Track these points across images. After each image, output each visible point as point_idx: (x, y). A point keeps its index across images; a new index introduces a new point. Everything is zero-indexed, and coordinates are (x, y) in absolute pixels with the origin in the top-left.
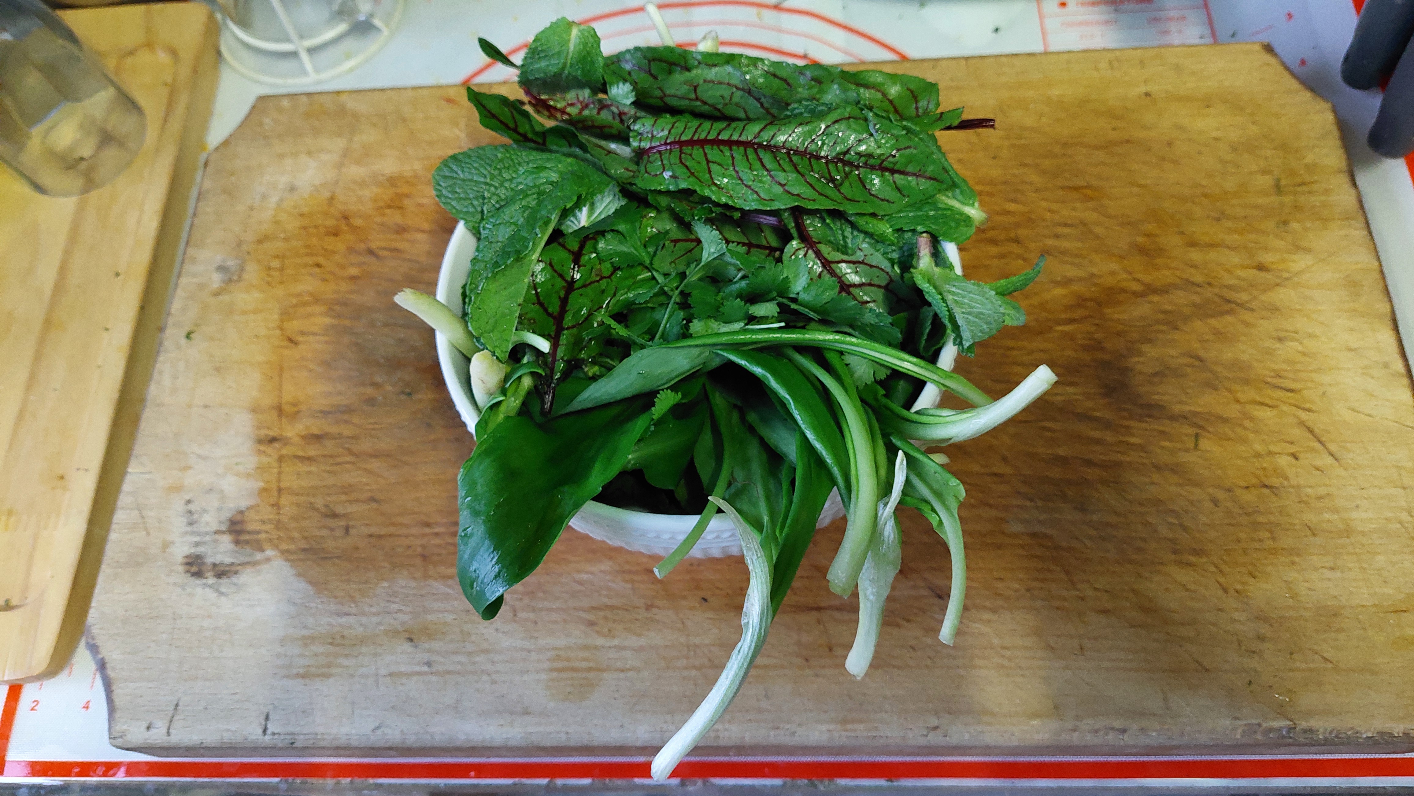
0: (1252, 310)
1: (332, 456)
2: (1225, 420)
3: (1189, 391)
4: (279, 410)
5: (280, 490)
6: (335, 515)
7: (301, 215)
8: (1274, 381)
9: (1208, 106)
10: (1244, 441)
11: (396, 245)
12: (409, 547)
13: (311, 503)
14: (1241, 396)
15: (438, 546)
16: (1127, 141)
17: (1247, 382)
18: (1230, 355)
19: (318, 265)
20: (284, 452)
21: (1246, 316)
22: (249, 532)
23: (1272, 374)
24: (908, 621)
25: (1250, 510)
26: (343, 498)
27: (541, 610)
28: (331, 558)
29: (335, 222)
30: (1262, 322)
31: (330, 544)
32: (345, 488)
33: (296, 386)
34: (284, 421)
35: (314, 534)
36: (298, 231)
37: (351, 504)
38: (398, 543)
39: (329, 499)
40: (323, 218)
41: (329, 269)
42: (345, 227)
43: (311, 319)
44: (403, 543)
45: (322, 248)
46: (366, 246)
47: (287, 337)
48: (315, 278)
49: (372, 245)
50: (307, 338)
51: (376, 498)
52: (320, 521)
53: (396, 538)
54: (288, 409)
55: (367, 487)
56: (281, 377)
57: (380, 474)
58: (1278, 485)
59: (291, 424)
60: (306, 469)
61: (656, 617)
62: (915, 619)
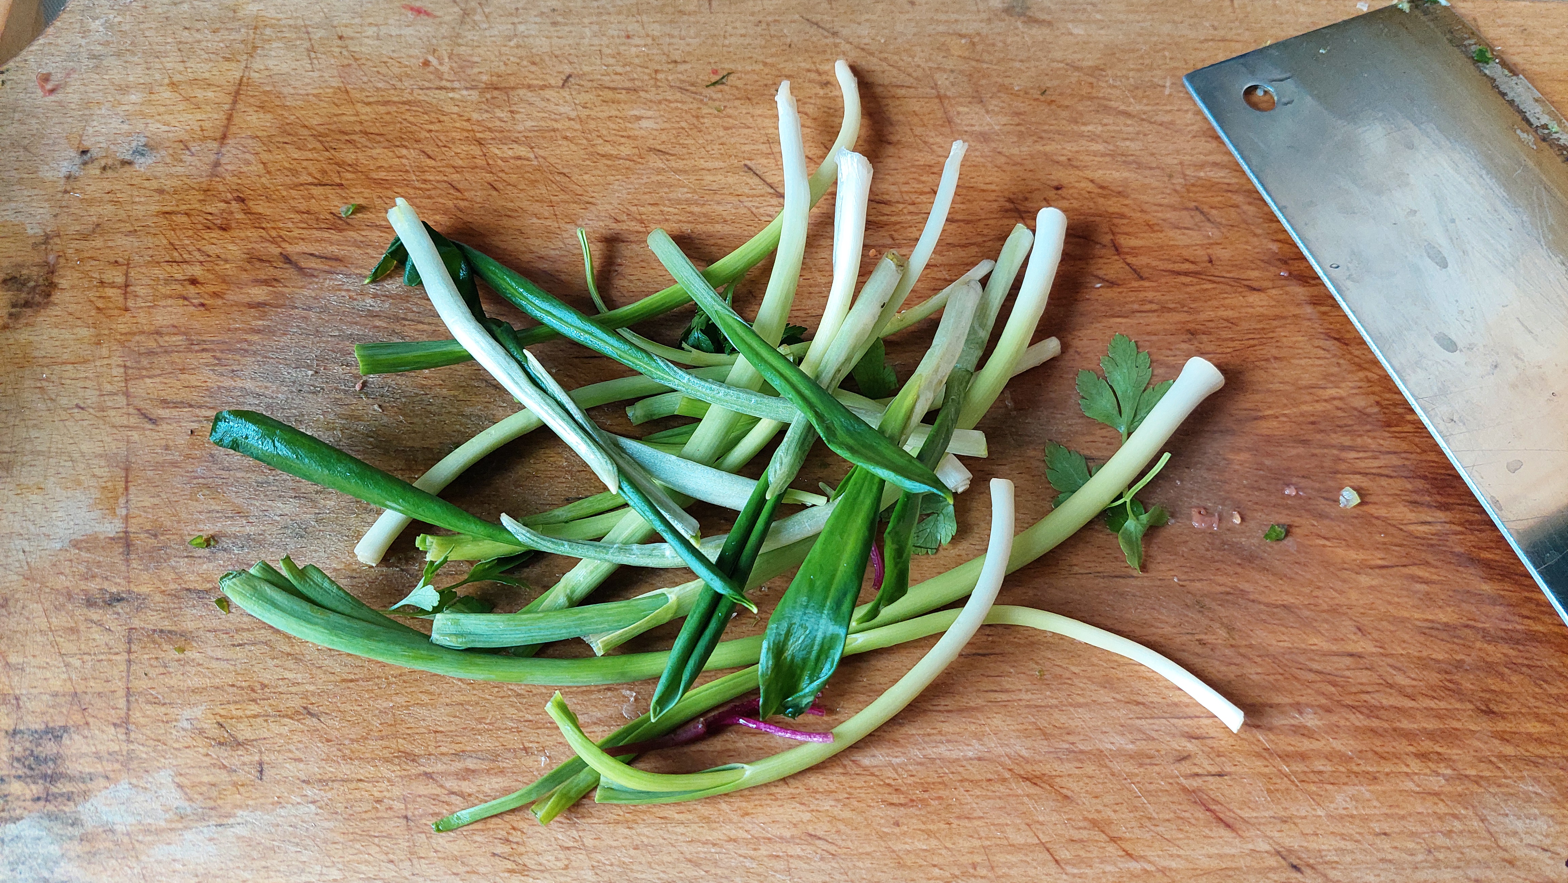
4: (126, 542)
5: (129, 692)
6: (237, 743)
7: (161, 191)
11: (333, 250)
12: (379, 801)
15: (435, 798)
19: (194, 282)
20: (136, 623)
22: (71, 779)
26: (254, 709)
29: (223, 205)
32: (253, 690)
33: (156, 501)
34: (134, 564)
35: (197, 780)
36: (155, 219)
37: (266, 721)
38: (357, 794)
39: (223, 712)
40: (202, 198)
41: (212, 289)
42: (240, 216)
43: (182, 377)
44: (366, 794)
45: (199, 250)
46: (279, 250)
47: (139, 410)
48: (186, 303)
49: (290, 249)
50: (175, 412)
51: (314, 709)
52: (207, 755)
53: (353, 785)
54: (142, 541)
55: (293, 689)
56: (127, 482)
57: (319, 663)
59: (150, 572)
60: (179, 655)
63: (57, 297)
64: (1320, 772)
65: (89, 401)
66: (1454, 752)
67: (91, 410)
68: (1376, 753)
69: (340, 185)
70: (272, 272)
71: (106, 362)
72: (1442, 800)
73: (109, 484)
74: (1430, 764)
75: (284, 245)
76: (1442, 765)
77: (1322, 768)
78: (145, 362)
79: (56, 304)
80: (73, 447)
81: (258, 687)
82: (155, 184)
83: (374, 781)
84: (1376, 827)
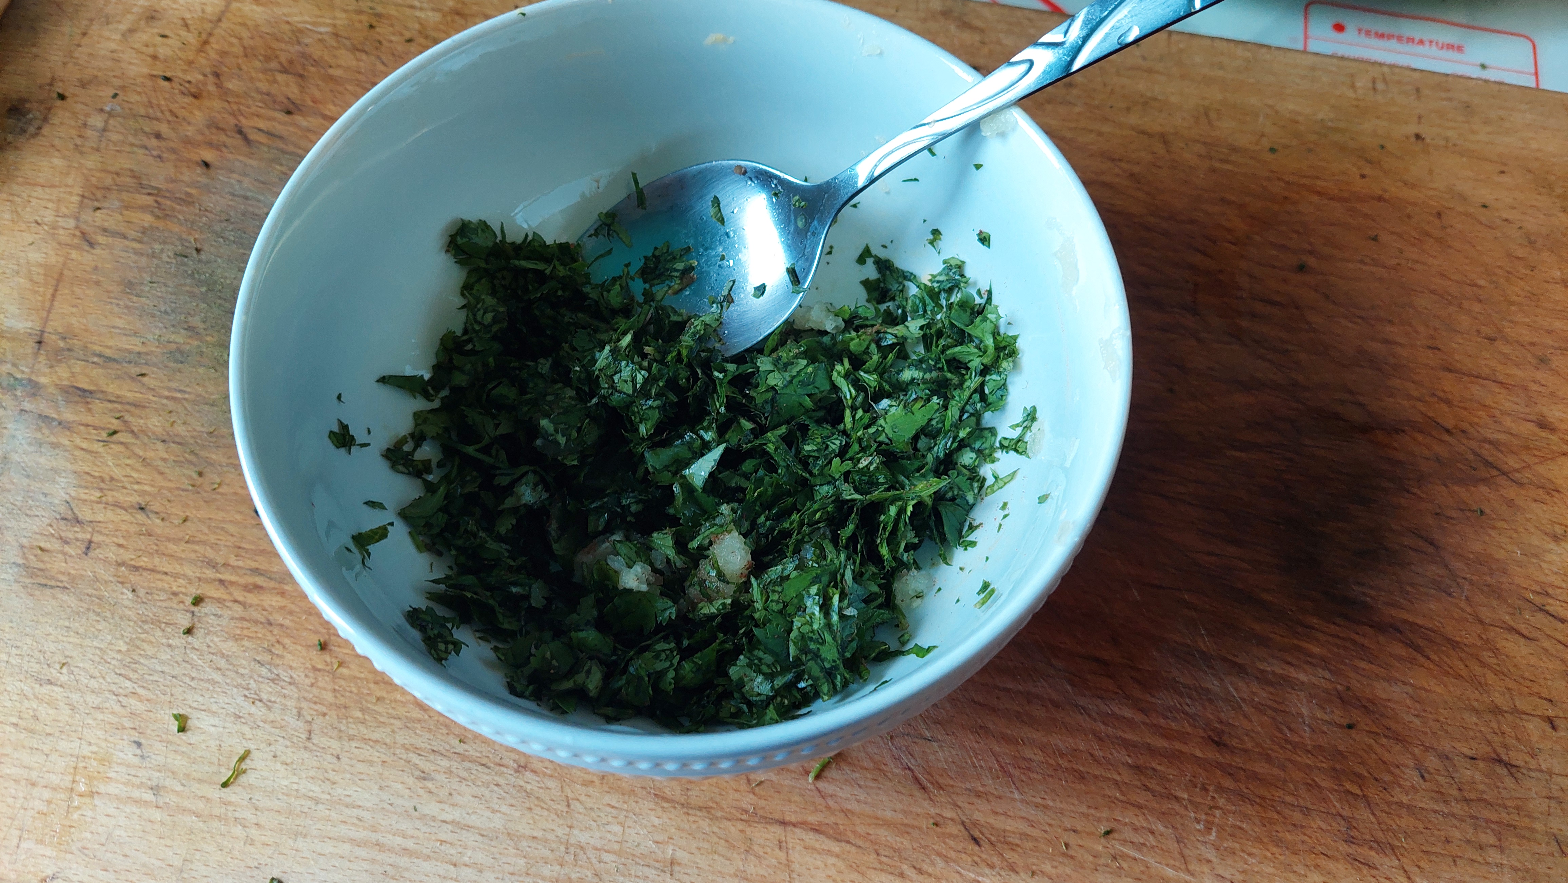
0: (1520, 484)
1: (97, 428)
2: (1455, 645)
3: (1408, 588)
4: (40, 340)
6: (76, 521)
8: (1538, 600)
9: (1503, 172)
10: (1479, 685)
11: (279, 129)
12: (175, 594)
13: (44, 494)
14: (1485, 614)
15: (220, 601)
16: (1380, 199)
17: (1496, 592)
18: (1478, 547)
21: (1511, 492)
23: (1538, 589)
24: (920, 871)
25: (1473, 796)
26: (97, 496)
27: (351, 738)
28: (52, 587)
29: (201, 77)
30: (1534, 505)
31: (57, 564)
32: (103, 481)
33: (74, 310)
34: (41, 359)
35: (36, 544)
36: (142, 80)
37: (105, 508)
38: (160, 584)
39: (73, 494)
40: (186, 68)
41: (172, 145)
42: (212, 88)
43: (125, 212)
44: (166, 586)
45: (171, 111)
46: (236, 122)
47: (83, 233)
48: (147, 152)
49: (244, 121)
50: (110, 240)
51: (146, 506)
52: (51, 525)
53: (159, 576)
54: (53, 341)
55: (136, 487)
56: (56, 290)
57: (162, 470)
58: (1520, 763)
59: (51, 367)
60: (53, 439)
61: (529, 787)
62: (930, 870)
63: (46, 130)
64: (1031, 761)
65: (46, 219)
66: (1171, 772)
67: (46, 228)
68: (1091, 755)
69: (301, 76)
70: (223, 138)
71: (68, 189)
72: (1144, 814)
73: (41, 289)
74: (1143, 778)
75: (242, 119)
76: (1153, 781)
77: (1033, 757)
78: (99, 195)
79: (44, 136)
80: (23, 254)
81: (107, 478)
82: (150, 50)
83: (176, 576)
84: (1068, 822)
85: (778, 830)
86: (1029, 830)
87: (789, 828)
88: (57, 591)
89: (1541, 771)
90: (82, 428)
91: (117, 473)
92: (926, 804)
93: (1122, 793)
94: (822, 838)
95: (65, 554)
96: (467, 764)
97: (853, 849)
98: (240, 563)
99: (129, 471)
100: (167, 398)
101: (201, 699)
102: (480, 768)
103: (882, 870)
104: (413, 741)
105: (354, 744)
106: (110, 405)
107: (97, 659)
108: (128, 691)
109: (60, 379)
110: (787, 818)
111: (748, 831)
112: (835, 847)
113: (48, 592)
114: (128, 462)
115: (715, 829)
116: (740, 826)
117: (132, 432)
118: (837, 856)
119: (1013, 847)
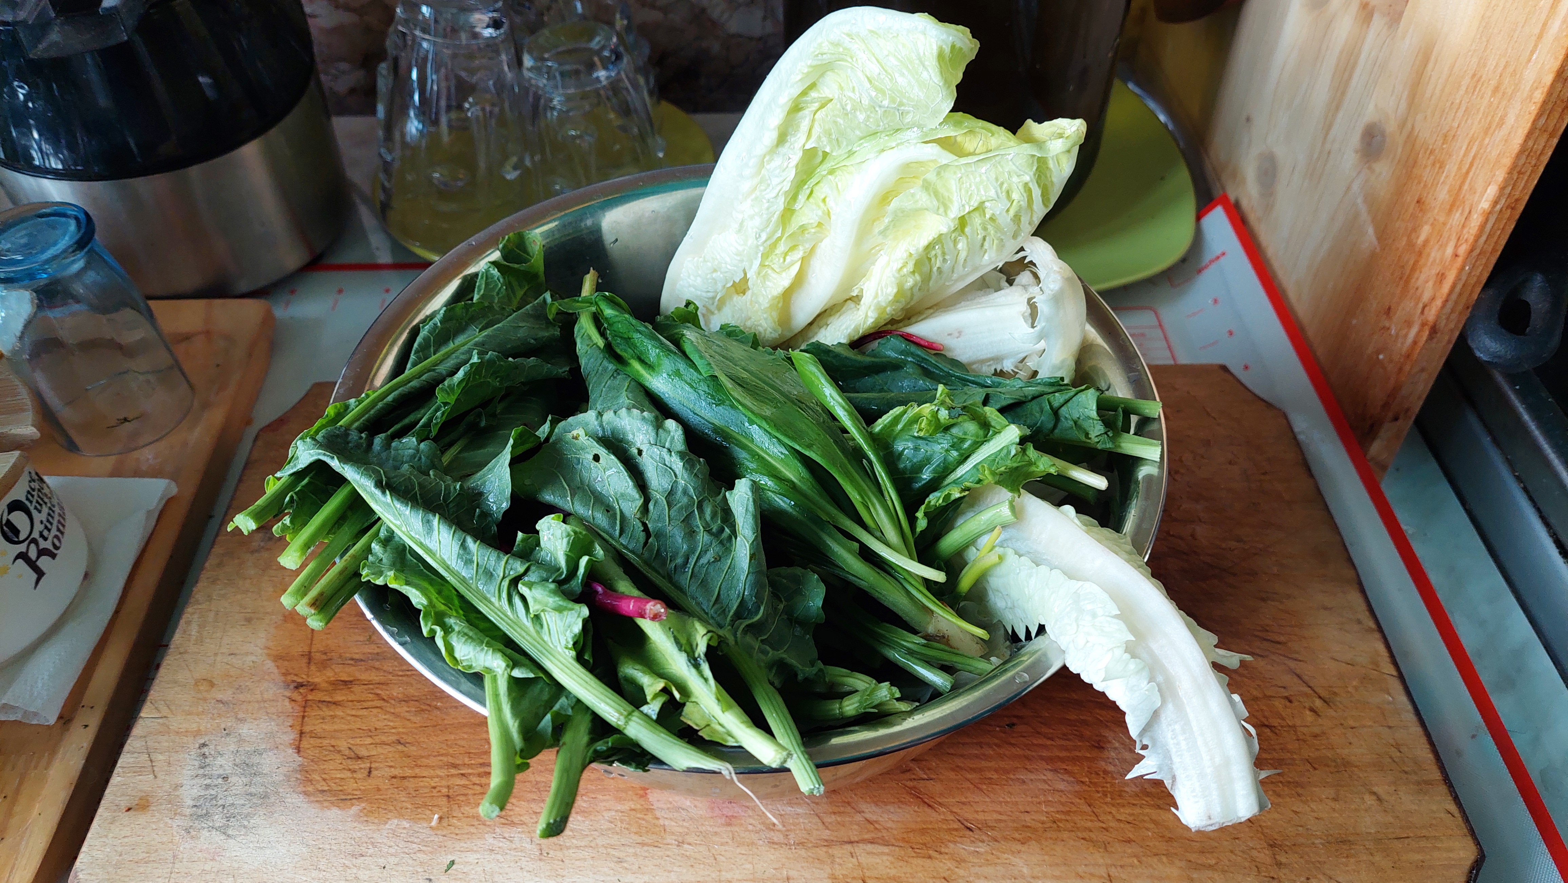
0: (1235, 575)
1: (359, 701)
4: (309, 657)
5: (302, 734)
6: (359, 758)
12: (434, 788)
13: (333, 746)
15: (464, 786)
20: (310, 697)
21: (1231, 580)
23: (1260, 628)
24: (941, 853)
26: (369, 741)
27: (568, 848)
28: (350, 800)
30: (1244, 584)
31: (351, 786)
32: (370, 731)
34: (313, 667)
35: (334, 776)
37: (376, 747)
38: (422, 784)
39: (352, 742)
51: (402, 741)
54: (317, 656)
55: (393, 731)
57: (408, 718)
58: (1276, 724)
59: (320, 671)
60: (332, 713)
61: (688, 853)
62: (947, 851)
64: (990, 778)
66: (1076, 769)
74: (1060, 775)
77: (991, 776)
81: (373, 729)
83: (432, 778)
84: (1022, 808)
85: (849, 847)
86: (1000, 817)
87: (855, 844)
88: (354, 801)
89: (1290, 726)
90: (350, 703)
91: (379, 725)
92: (934, 814)
93: (1049, 785)
94: (877, 846)
95: (355, 778)
96: (646, 848)
97: (897, 849)
98: (473, 762)
99: (386, 722)
100: (401, 676)
101: (465, 845)
102: (655, 849)
103: (917, 857)
104: (608, 842)
105: (571, 851)
106: (366, 687)
107: (391, 835)
108: (415, 850)
109: (329, 678)
110: (852, 839)
111: (830, 851)
112: (886, 849)
113: (349, 803)
114: (384, 717)
115: (810, 854)
116: (824, 849)
117: (384, 700)
118: (888, 854)
119: (992, 828)
